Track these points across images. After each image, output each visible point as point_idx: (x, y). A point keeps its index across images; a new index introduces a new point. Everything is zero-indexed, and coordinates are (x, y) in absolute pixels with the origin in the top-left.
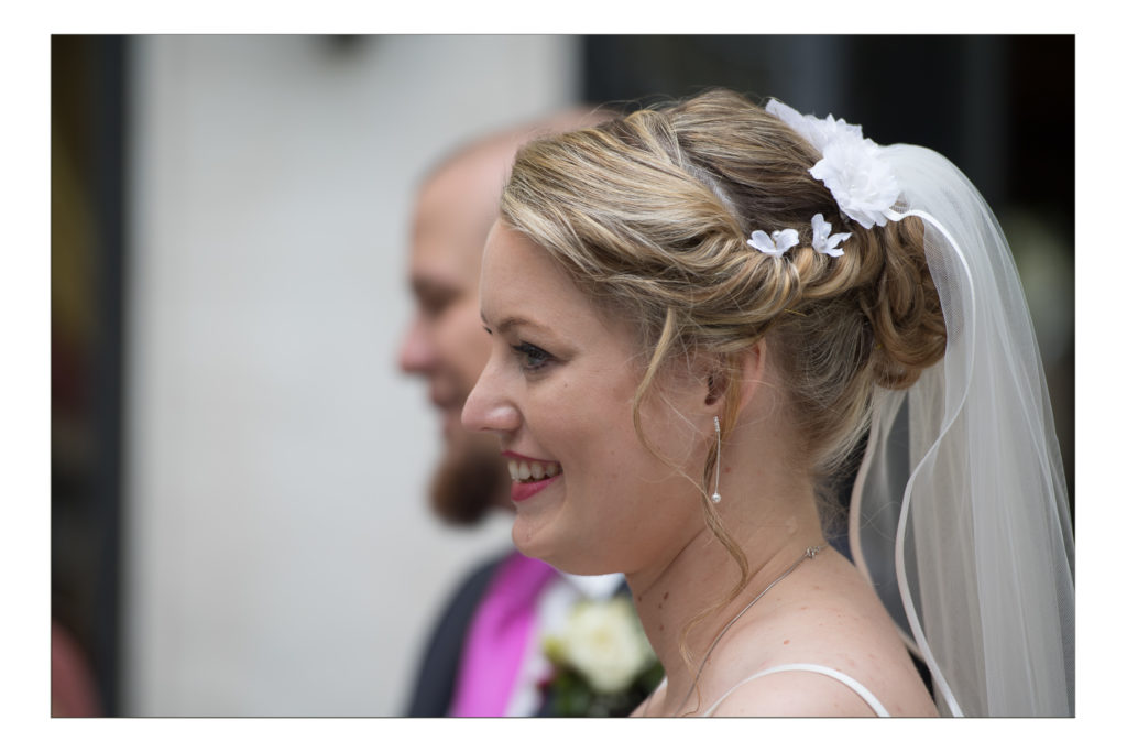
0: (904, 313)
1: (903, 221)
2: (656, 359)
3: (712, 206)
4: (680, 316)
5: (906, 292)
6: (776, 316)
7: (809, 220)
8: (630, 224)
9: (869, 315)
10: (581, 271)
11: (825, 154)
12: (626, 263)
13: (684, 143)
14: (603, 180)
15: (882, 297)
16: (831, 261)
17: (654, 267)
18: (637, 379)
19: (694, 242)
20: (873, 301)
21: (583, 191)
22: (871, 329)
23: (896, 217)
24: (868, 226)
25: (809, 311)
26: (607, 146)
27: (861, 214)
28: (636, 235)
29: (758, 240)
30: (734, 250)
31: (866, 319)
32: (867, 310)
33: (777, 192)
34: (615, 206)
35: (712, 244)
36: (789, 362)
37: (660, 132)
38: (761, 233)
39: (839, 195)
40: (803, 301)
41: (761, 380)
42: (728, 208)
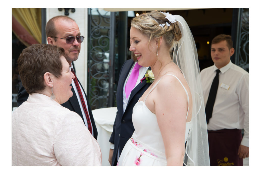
0: (177, 33)
1: (176, 22)
2: (150, 39)
3: (155, 22)
4: (152, 34)
5: (177, 30)
6: (163, 33)
7: (166, 23)
8: (146, 25)
10: (141, 30)
11: (167, 16)
12: (146, 29)
13: (151, 16)
15: (175, 31)
16: (169, 27)
17: (149, 29)
18: (148, 42)
19: (153, 26)
21: (140, 22)
22: (174, 35)
23: (175, 22)
24: (172, 23)
25: (167, 33)
29: (160, 25)
30: (158, 26)
32: (173, 33)
33: (162, 20)
34: (144, 23)
35: (155, 26)
36: (165, 39)
37: (148, 15)
39: (169, 20)
40: (166, 32)
41: (162, 41)
42: (157, 22)
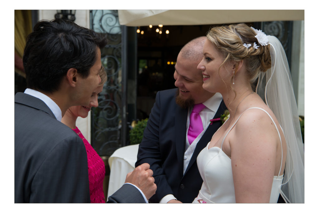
0: (266, 60)
1: (268, 45)
2: (225, 61)
3: (238, 39)
4: (230, 54)
5: (267, 57)
6: (246, 57)
7: (253, 43)
8: (225, 40)
9: (260, 59)
10: (216, 46)
11: (257, 34)
12: (223, 46)
13: (236, 30)
14: (222, 33)
15: (263, 57)
16: (256, 49)
17: (227, 46)
18: (222, 63)
19: (234, 44)
20: (261, 57)
21: (219, 34)
22: (260, 61)
24: (262, 45)
25: (251, 57)
26: (224, 29)
27: (261, 43)
29: (245, 45)
30: (240, 46)
32: (260, 58)
33: (249, 38)
34: (223, 37)
35: (237, 44)
36: (247, 65)
37: (233, 28)
38: (245, 44)
39: (258, 40)
40: (250, 55)
41: (241, 66)
42: (241, 39)
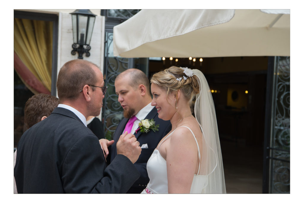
0: (196, 85)
2: (168, 93)
3: (172, 76)
4: (169, 88)
5: (195, 83)
6: (180, 87)
7: (183, 77)
8: (163, 79)
10: (159, 85)
11: (185, 70)
12: (163, 83)
13: (169, 71)
16: (186, 80)
17: (166, 83)
18: (166, 95)
19: (170, 80)
20: (192, 85)
22: (192, 88)
23: (192, 75)
24: (190, 76)
25: (184, 86)
28: (164, 80)
29: (177, 79)
30: (174, 81)
31: (191, 87)
33: (179, 74)
34: (161, 78)
35: (172, 80)
36: (183, 92)
37: (167, 71)
39: (186, 74)
41: (180, 94)
42: (174, 76)
